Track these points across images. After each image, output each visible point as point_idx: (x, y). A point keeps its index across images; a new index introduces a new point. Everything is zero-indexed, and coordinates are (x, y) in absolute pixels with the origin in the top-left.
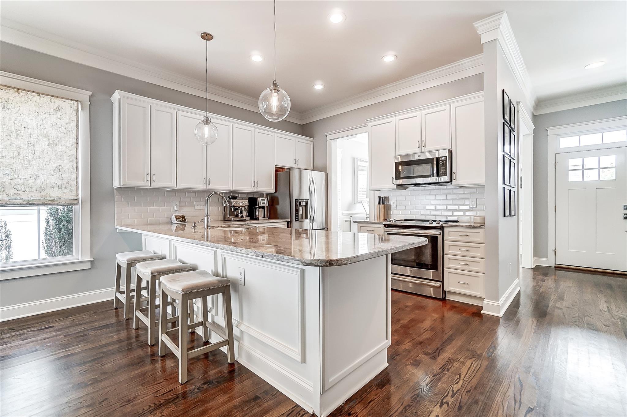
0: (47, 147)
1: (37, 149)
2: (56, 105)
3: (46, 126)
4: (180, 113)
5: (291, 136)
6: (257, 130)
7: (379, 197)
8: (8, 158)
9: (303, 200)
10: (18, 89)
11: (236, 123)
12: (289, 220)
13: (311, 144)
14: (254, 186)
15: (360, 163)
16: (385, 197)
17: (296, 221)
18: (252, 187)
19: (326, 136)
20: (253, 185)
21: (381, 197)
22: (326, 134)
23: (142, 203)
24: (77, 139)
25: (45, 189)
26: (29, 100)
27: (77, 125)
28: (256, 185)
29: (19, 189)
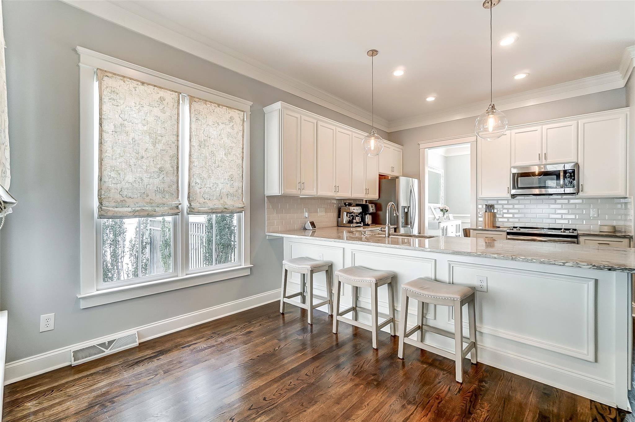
0: (224, 156)
1: (217, 159)
2: (230, 115)
3: (223, 136)
4: (320, 123)
5: (388, 144)
8: (199, 168)
9: (406, 207)
10: (206, 101)
13: (401, 152)
14: (365, 193)
16: (491, 205)
19: (419, 144)
21: (487, 205)
23: (284, 210)
24: (243, 148)
25: (223, 197)
26: (212, 111)
27: (243, 135)
28: (367, 192)
29: (206, 198)
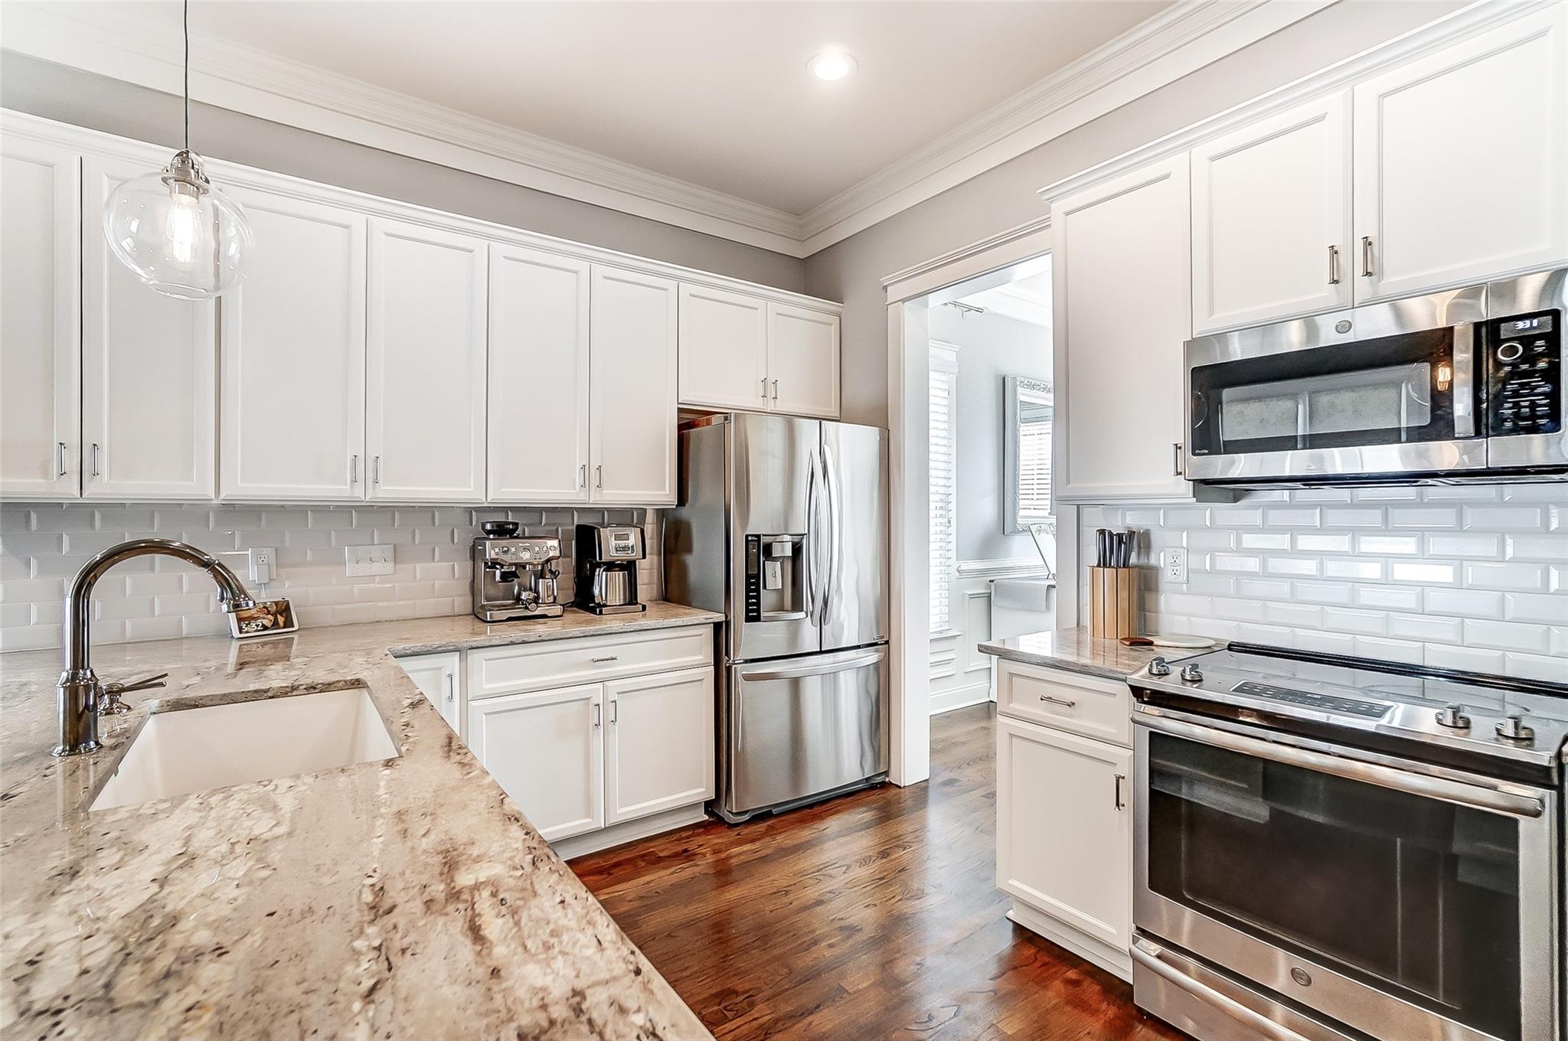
6: (600, 270)
7: (1102, 532)
9: (779, 539)
11: (501, 239)
12: (720, 617)
13: (831, 325)
14: (582, 483)
15: (1024, 395)
16: (1131, 534)
17: (749, 619)
18: (578, 487)
19: (885, 288)
20: (579, 481)
21: (1111, 535)
22: (885, 280)
28: (595, 481)
